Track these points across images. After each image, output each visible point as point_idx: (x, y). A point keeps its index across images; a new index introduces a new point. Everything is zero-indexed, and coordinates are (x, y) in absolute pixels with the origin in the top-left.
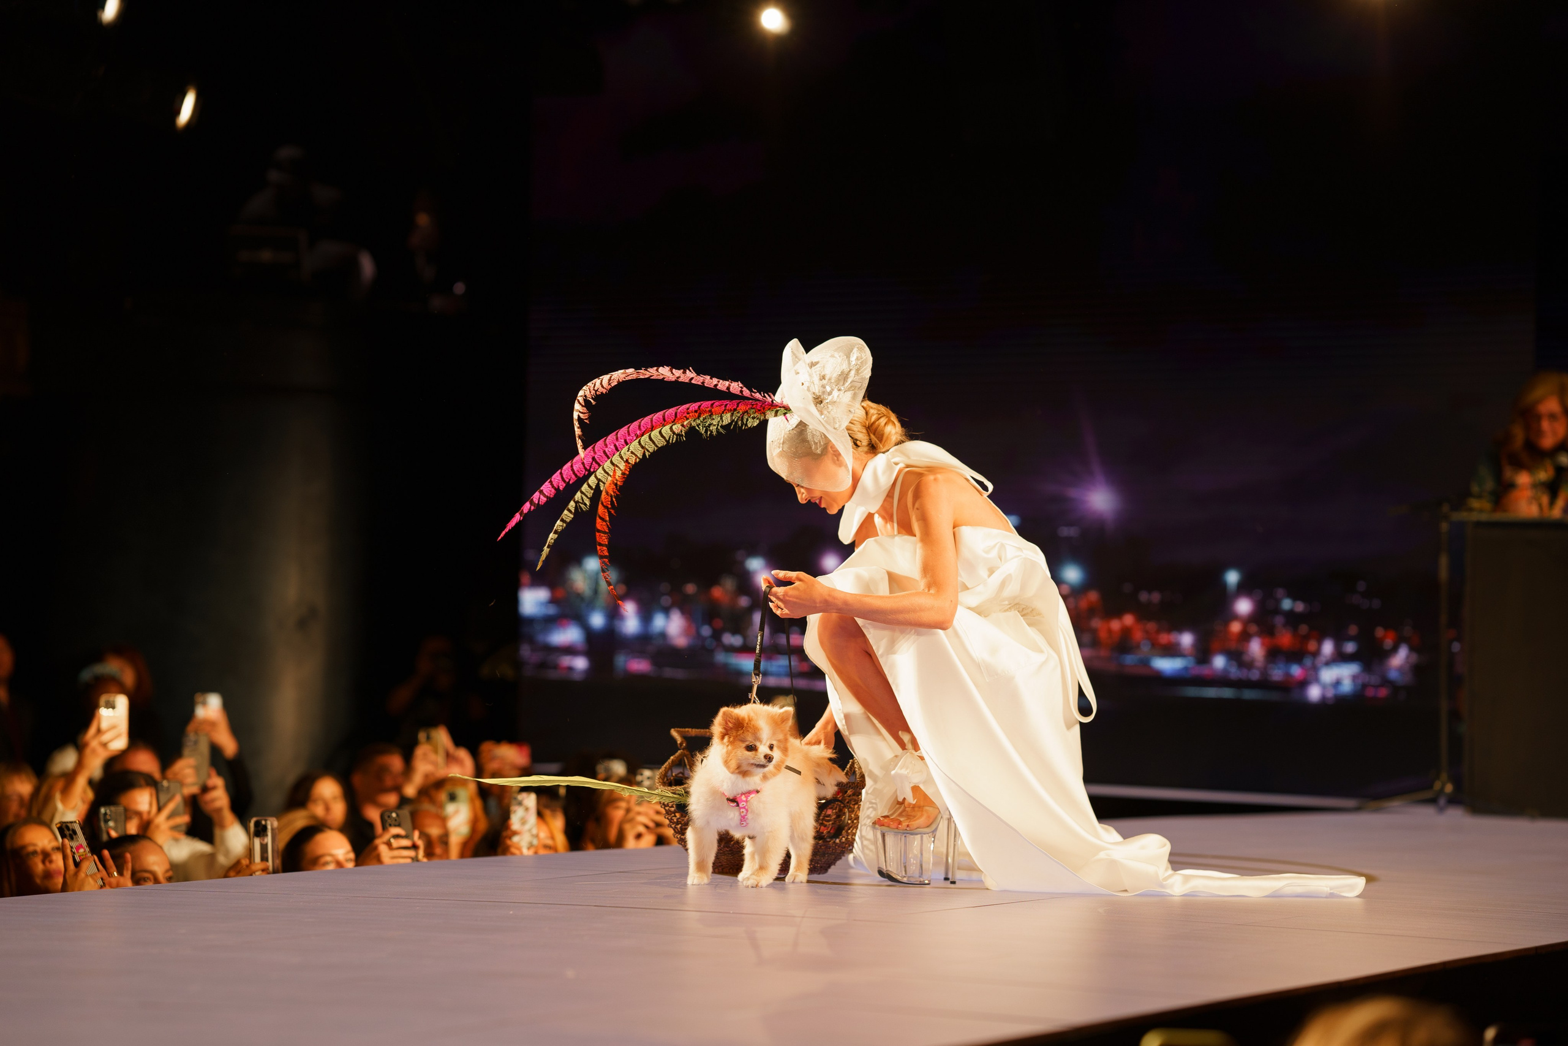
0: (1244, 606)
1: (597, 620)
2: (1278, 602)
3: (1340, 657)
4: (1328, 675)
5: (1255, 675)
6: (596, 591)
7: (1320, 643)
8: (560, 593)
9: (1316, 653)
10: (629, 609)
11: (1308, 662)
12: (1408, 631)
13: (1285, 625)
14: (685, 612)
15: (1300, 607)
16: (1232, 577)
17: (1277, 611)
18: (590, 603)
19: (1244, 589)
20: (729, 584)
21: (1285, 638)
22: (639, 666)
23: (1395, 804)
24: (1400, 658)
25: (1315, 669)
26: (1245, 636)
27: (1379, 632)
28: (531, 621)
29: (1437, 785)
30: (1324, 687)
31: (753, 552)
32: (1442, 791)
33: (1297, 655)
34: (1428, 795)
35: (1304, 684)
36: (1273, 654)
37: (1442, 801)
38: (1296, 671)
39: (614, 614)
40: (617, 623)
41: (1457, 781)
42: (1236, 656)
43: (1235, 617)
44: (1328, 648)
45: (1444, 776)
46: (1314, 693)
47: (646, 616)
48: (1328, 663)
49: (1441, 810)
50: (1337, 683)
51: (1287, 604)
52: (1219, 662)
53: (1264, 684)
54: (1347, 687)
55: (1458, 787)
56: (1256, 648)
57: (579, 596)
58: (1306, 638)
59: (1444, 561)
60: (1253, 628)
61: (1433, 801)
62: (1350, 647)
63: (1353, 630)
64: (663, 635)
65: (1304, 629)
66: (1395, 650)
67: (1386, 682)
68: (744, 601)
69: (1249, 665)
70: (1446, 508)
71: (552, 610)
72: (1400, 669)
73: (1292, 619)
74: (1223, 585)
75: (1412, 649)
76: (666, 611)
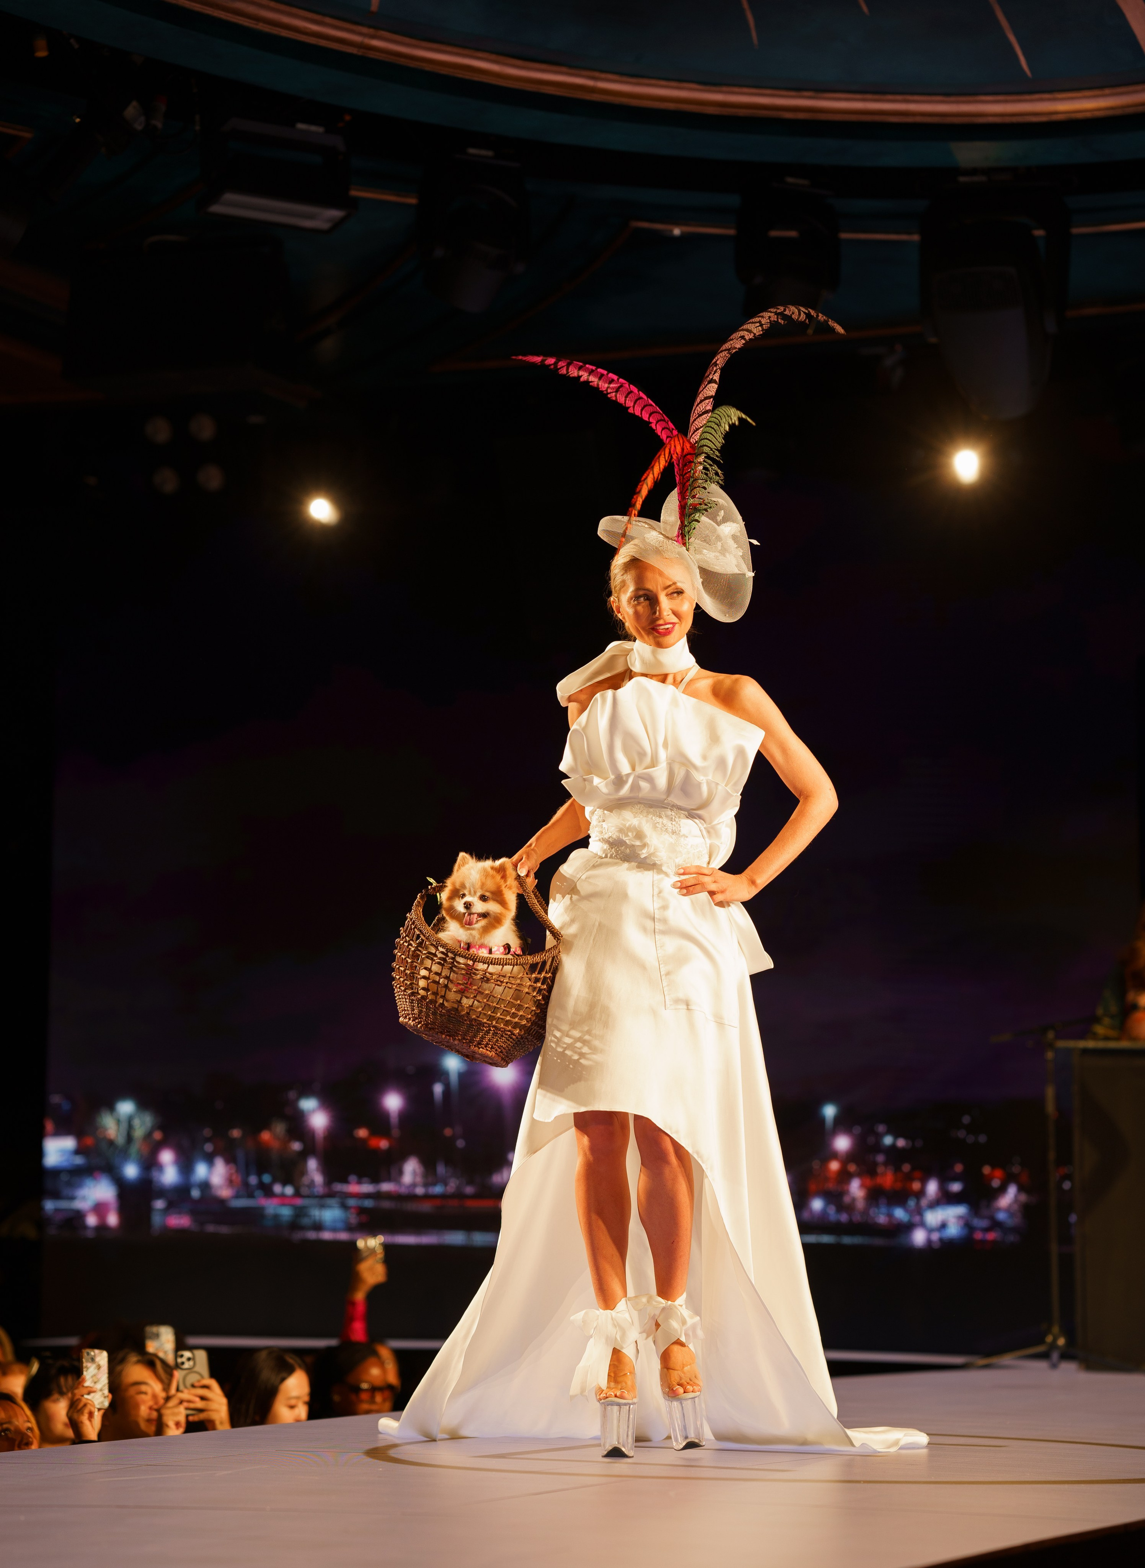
0: (842, 1143)
1: (131, 1171)
2: (879, 1136)
3: (947, 1199)
4: (933, 1217)
5: (857, 1218)
6: (129, 1138)
7: (924, 1182)
8: (89, 1141)
9: (921, 1193)
10: (167, 1157)
11: (912, 1203)
12: (1016, 1169)
13: (886, 1164)
14: (230, 1160)
15: (901, 1143)
16: (830, 1111)
17: (878, 1148)
18: (124, 1153)
19: (842, 1123)
20: (280, 1128)
21: (887, 1178)
22: (180, 1221)
23: (1007, 1360)
24: (1009, 1197)
25: (919, 1212)
26: (845, 1176)
27: (986, 1170)
28: (56, 1172)
29: (1049, 1339)
30: (930, 1230)
31: (306, 1092)
32: (1053, 1345)
33: (899, 1197)
34: (1041, 1349)
35: (909, 1227)
36: (875, 1195)
37: (1055, 1356)
38: (900, 1214)
39: (150, 1164)
40: (155, 1174)
41: (1069, 1332)
42: (835, 1197)
43: (834, 1155)
44: (932, 1187)
45: (1056, 1329)
46: (919, 1237)
47: (186, 1166)
48: (935, 1204)
49: (1054, 1366)
50: (943, 1226)
51: (888, 1140)
52: (817, 1204)
53: (867, 1228)
54: (954, 1230)
55: (1071, 1342)
56: (856, 1189)
57: (111, 1143)
58: (909, 1178)
59: (1050, 1092)
60: (852, 1168)
61: (1044, 1356)
62: (956, 1187)
63: (959, 1168)
64: (205, 1186)
65: (906, 1168)
66: (1002, 1190)
67: (996, 1225)
68: (296, 1146)
69: (849, 1208)
70: (1051, 1035)
71: (79, 1160)
72: (1008, 1210)
73: (895, 1156)
74: (822, 1120)
75: (1021, 1189)
76: (209, 1160)
